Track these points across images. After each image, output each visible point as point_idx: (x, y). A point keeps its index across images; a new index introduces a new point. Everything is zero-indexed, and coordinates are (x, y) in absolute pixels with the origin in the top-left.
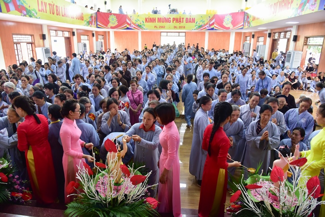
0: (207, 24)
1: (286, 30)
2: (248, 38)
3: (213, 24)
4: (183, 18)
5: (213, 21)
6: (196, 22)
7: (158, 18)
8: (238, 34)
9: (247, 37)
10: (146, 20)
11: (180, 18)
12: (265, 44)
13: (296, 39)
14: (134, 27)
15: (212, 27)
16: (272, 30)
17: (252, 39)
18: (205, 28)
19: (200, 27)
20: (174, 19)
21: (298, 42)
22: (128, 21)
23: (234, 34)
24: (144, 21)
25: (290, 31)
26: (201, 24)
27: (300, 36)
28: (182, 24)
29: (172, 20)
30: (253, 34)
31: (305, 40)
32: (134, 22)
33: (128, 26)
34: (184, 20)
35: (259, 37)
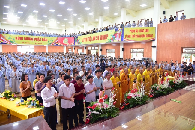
0: (54, 42)
1: (94, 46)
2: (70, 49)
3: (57, 42)
4: (40, 39)
5: (57, 41)
6: (48, 41)
7: (25, 38)
10: (16, 38)
11: (39, 39)
12: (83, 52)
14: (7, 42)
15: (57, 44)
18: (54, 44)
19: (51, 43)
20: (35, 39)
21: (103, 51)
22: (2, 38)
24: (15, 39)
26: (51, 42)
27: (103, 49)
28: (40, 42)
29: (34, 39)
30: (74, 47)
31: (106, 50)
32: (7, 39)
33: (2, 41)
34: (41, 39)
35: (78, 49)
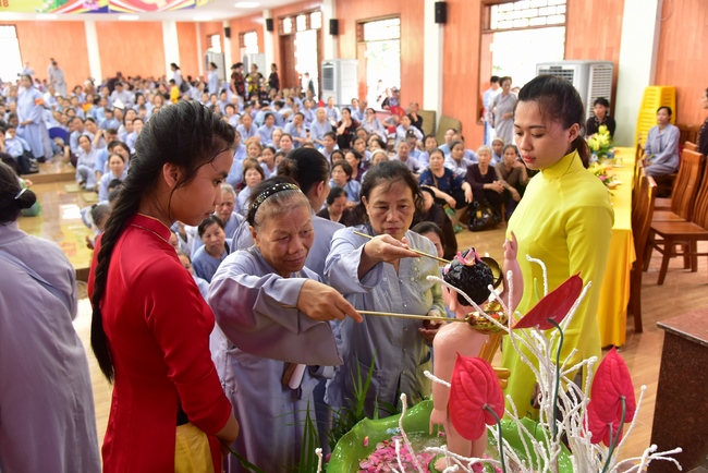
1: (308, 7)
2: (215, 39)
8: (186, 28)
9: (209, 36)
12: (261, 49)
13: (336, 27)
15: (102, 3)
16: (273, 10)
17: (226, 40)
18: (81, 7)
19: (62, 2)
21: (342, 37)
23: (173, 28)
25: (318, 9)
27: (343, 20)
30: (226, 25)
31: (357, 31)
35: (242, 34)
